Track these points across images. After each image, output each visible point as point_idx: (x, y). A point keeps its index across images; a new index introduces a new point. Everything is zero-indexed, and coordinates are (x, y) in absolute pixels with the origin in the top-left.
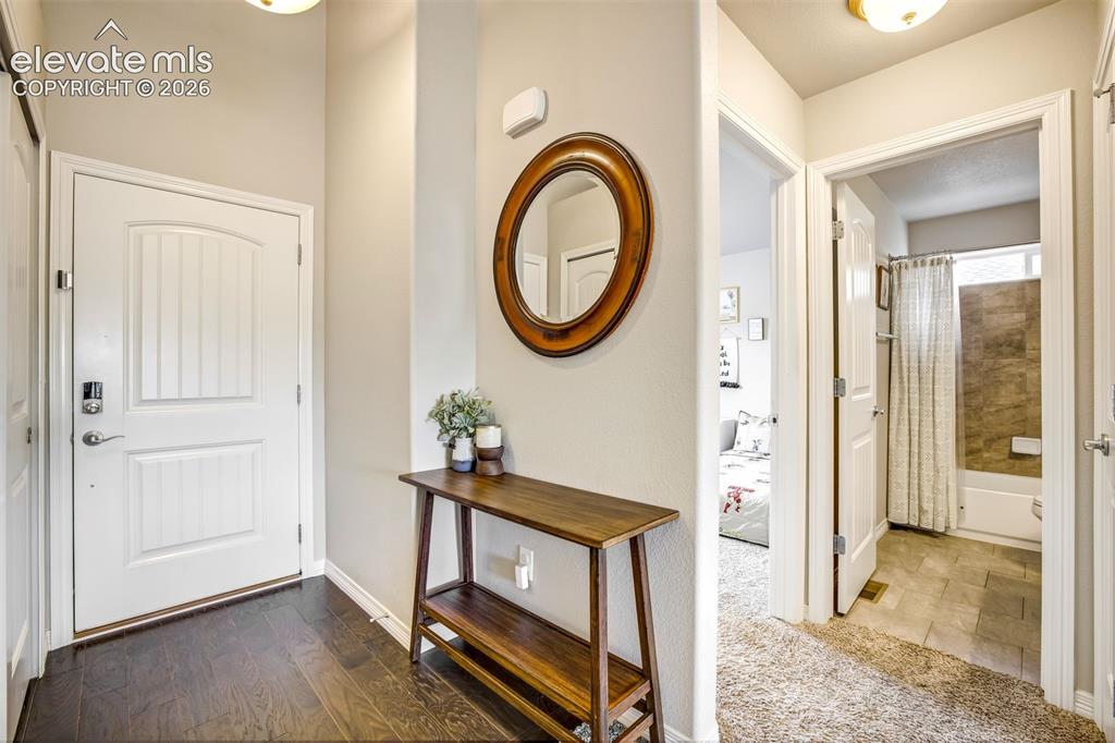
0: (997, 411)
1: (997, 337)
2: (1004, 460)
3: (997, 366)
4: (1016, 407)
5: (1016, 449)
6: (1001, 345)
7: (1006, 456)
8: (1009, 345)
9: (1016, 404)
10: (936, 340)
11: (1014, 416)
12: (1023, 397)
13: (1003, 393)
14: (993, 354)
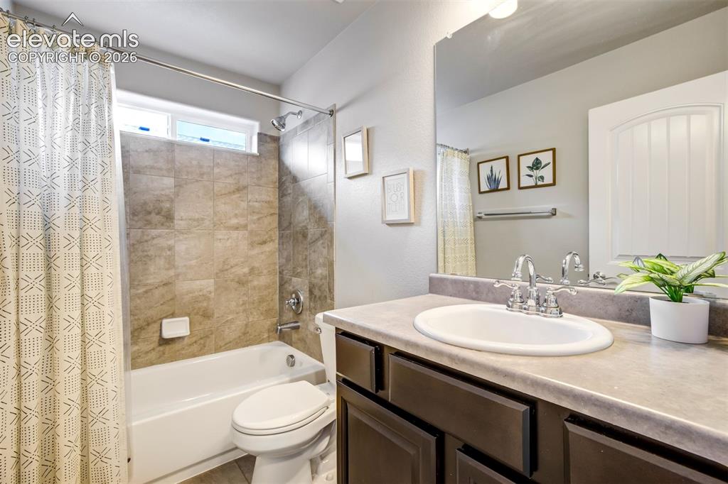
0: (146, 292)
1: (145, 203)
2: (154, 349)
3: (146, 238)
4: (165, 284)
5: (167, 334)
6: (150, 213)
7: (155, 345)
8: (158, 213)
9: (165, 281)
10: (85, 189)
11: (163, 296)
12: (172, 273)
13: (152, 269)
14: (140, 224)
